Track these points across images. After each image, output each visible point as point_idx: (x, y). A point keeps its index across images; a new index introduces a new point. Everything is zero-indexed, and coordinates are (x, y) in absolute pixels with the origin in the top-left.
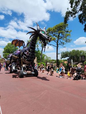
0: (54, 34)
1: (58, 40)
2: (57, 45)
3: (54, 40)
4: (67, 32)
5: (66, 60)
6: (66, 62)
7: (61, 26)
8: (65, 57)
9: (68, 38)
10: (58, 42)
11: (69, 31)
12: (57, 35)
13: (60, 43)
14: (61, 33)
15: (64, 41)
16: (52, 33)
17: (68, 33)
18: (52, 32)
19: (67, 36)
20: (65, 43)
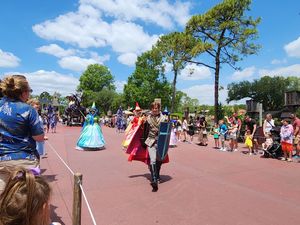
0: (207, 32)
1: (219, 49)
2: (218, 63)
3: (208, 49)
4: (248, 23)
5: (241, 107)
6: (241, 112)
7: (230, 9)
8: (239, 99)
9: (249, 41)
10: (218, 54)
11: (254, 20)
12: (217, 34)
13: (226, 57)
14: (229, 28)
15: (236, 53)
16: (203, 30)
17: (250, 27)
18: (202, 28)
19: (247, 35)
20: (241, 56)
